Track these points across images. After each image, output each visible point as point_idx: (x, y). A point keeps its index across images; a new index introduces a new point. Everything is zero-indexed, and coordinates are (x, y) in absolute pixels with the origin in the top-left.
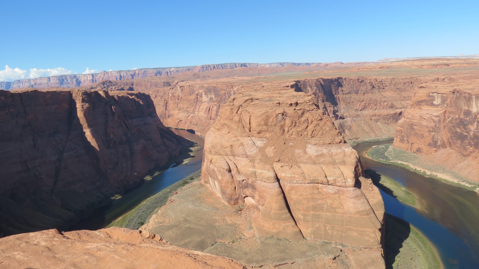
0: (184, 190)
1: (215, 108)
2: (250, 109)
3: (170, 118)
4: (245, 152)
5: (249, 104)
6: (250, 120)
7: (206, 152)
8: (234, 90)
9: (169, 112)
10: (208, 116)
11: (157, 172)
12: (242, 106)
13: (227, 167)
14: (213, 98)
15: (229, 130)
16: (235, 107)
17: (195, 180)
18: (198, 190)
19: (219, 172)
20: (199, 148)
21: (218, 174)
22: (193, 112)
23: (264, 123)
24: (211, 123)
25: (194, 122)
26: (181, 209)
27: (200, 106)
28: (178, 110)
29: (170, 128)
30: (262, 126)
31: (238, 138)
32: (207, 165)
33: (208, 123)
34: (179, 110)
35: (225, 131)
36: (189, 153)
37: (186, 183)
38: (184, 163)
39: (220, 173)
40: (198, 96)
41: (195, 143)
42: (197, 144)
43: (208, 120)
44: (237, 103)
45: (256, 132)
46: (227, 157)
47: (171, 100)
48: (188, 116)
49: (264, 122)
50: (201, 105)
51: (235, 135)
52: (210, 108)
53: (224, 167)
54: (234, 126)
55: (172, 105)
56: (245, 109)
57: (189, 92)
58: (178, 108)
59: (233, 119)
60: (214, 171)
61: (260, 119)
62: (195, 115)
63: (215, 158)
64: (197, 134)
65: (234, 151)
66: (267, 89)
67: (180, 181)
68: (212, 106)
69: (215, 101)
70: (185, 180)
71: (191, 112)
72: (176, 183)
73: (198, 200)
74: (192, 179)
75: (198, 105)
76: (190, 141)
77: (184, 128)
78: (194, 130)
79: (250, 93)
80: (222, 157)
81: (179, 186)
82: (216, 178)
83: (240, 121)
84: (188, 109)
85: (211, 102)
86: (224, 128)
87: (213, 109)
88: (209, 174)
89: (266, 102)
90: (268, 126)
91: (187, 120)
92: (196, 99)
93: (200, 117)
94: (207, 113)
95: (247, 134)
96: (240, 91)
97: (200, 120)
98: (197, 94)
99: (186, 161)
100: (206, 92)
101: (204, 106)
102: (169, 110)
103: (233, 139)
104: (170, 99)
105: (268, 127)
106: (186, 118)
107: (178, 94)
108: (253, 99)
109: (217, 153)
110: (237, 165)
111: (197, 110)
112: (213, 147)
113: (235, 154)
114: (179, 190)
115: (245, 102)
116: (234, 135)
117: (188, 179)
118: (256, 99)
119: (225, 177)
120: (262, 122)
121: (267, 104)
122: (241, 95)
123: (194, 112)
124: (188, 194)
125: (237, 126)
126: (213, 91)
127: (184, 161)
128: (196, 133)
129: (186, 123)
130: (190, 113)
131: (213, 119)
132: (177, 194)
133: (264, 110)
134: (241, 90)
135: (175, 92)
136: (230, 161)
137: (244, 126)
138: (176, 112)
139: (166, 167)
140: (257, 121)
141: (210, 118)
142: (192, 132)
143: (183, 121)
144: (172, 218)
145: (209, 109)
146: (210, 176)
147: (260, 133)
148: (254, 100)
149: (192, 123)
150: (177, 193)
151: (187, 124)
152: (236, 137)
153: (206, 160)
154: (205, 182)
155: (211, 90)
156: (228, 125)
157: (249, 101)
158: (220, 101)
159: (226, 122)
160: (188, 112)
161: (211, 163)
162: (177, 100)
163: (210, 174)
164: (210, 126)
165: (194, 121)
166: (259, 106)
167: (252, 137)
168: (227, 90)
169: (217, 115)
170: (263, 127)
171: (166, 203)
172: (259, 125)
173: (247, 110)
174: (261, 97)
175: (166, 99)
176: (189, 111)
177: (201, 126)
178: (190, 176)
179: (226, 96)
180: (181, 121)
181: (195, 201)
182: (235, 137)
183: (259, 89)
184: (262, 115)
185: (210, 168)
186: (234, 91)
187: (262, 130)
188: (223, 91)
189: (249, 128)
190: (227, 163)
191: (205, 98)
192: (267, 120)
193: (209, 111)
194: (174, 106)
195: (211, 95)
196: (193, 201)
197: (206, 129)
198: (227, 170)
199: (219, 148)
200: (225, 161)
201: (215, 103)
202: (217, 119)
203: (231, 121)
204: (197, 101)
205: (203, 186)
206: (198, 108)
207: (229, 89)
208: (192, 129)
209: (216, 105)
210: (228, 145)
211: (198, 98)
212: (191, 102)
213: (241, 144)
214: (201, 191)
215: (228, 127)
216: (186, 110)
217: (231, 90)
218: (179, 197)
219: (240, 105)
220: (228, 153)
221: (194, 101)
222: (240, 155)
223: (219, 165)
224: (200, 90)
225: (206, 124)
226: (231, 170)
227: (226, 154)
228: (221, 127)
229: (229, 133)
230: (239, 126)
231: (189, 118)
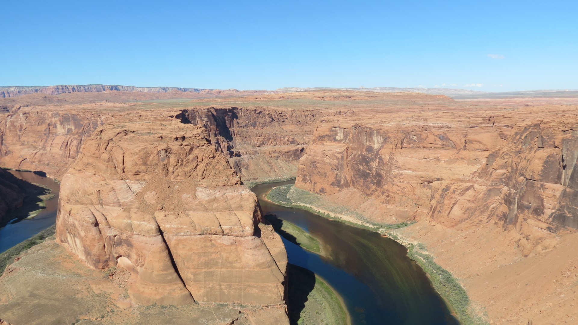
0: (30, 254)
1: (75, 143)
2: (124, 144)
3: (7, 155)
4: (116, 199)
5: (122, 138)
6: (123, 158)
7: (62, 201)
8: (102, 120)
9: (7, 148)
10: (65, 152)
12: (113, 140)
13: (92, 220)
14: (71, 129)
15: (95, 171)
16: (103, 141)
17: (47, 239)
18: (52, 252)
19: (82, 227)
20: (53, 195)
21: (80, 229)
22: (42, 148)
23: (142, 162)
24: (70, 162)
26: (26, 280)
27: (53, 140)
28: (20, 145)
29: (8, 169)
30: (140, 165)
31: (108, 181)
32: (64, 218)
33: (65, 162)
34: (23, 144)
35: (89, 172)
36: (38, 203)
37: (32, 244)
38: (30, 217)
39: (83, 228)
40: (50, 126)
41: (47, 189)
42: (49, 190)
43: (65, 159)
44: (105, 136)
45: (132, 174)
46: (93, 206)
47: (10, 131)
48: (36, 153)
49: (143, 161)
50: (55, 139)
51: (103, 177)
52: (68, 143)
53: (88, 219)
54: (102, 166)
55: (11, 138)
56: (117, 144)
57: (37, 121)
58: (20, 143)
59: (100, 157)
60: (74, 225)
61: (137, 156)
62: (46, 152)
63: (75, 208)
65: (102, 198)
66: (145, 119)
67: (24, 241)
68: (70, 140)
69: (75, 133)
70: (32, 240)
71: (41, 147)
72: (18, 245)
73: (51, 265)
74: (42, 238)
75: (50, 139)
76: (39, 187)
77: (29, 169)
78: (44, 172)
79: (124, 123)
80: (86, 207)
81: (23, 248)
82: (78, 235)
83: (110, 159)
84: (35, 144)
85: (70, 135)
86: (89, 169)
87: (72, 144)
88: (67, 230)
89: (144, 135)
90: (147, 165)
91: (34, 159)
92: (48, 130)
93: (54, 155)
94: (64, 150)
95: (119, 176)
96: (109, 121)
97: (53, 159)
98: (48, 123)
99: (33, 214)
100: (63, 121)
101: (59, 140)
102: (7, 144)
103: (101, 183)
104: (7, 130)
105: (148, 167)
106: (33, 155)
107: (21, 123)
108: (127, 132)
109: (77, 202)
110: (106, 216)
111: (49, 145)
112: (73, 194)
113: (104, 202)
114: (22, 255)
115: (117, 135)
116: (102, 177)
117: (36, 239)
118: (131, 132)
119: (89, 232)
120: (140, 161)
121: (146, 138)
122: (111, 126)
123: (44, 147)
124: (36, 258)
125: (106, 166)
126: (72, 120)
127: (29, 214)
128: (48, 176)
129: (32, 163)
130: (38, 149)
131: (73, 157)
132: (20, 260)
133: (142, 146)
134: (111, 119)
135: (15, 120)
136: (97, 212)
137: (116, 166)
138: (18, 147)
139: (3, 224)
140: (133, 159)
142: (42, 174)
143: (28, 160)
144: (12, 294)
145: (66, 143)
146: (69, 232)
147: (136, 174)
148: (129, 133)
149: (41, 163)
150: (19, 259)
151: (34, 164)
152: (105, 180)
153: (62, 212)
154: (62, 241)
155: (69, 118)
156: (94, 164)
157: (122, 134)
158: (82, 134)
159: (91, 161)
160: (35, 147)
161: (70, 215)
162: (18, 132)
163: (69, 230)
164: (68, 166)
165: (45, 160)
166: (135, 140)
167: (127, 179)
168: (92, 120)
169: (78, 152)
170: (141, 167)
171: (2, 274)
172: (136, 164)
173: (119, 145)
174: (138, 130)
175: (2, 130)
176: (38, 147)
177: (54, 166)
178: (40, 234)
179: (90, 127)
180: (24, 159)
181: (47, 267)
182: (103, 180)
183: (134, 119)
184: (139, 152)
185: (68, 222)
186: (102, 121)
187: (140, 170)
188: (86, 121)
189: (122, 168)
190: (93, 214)
191: (60, 129)
192: (146, 157)
193: (66, 147)
194: (15, 139)
195: (69, 125)
196: (43, 268)
197: (62, 170)
198: (92, 224)
199: (82, 195)
200: (90, 212)
201: (75, 137)
202: (78, 157)
203: (97, 159)
204: (49, 133)
205: (59, 246)
206: (51, 142)
207: (95, 118)
208: (42, 170)
209: (76, 139)
210: (93, 191)
211: (50, 129)
212: (40, 134)
213: (112, 189)
214: (55, 253)
215: (94, 167)
216: (32, 145)
217: (97, 120)
218: (23, 264)
219: (110, 138)
220: (94, 201)
221: (44, 133)
222: (111, 204)
223: (81, 217)
224: (53, 118)
225: (62, 164)
226: (98, 222)
227: (92, 203)
228: (84, 167)
229: (95, 176)
230: (109, 166)
231: (37, 155)
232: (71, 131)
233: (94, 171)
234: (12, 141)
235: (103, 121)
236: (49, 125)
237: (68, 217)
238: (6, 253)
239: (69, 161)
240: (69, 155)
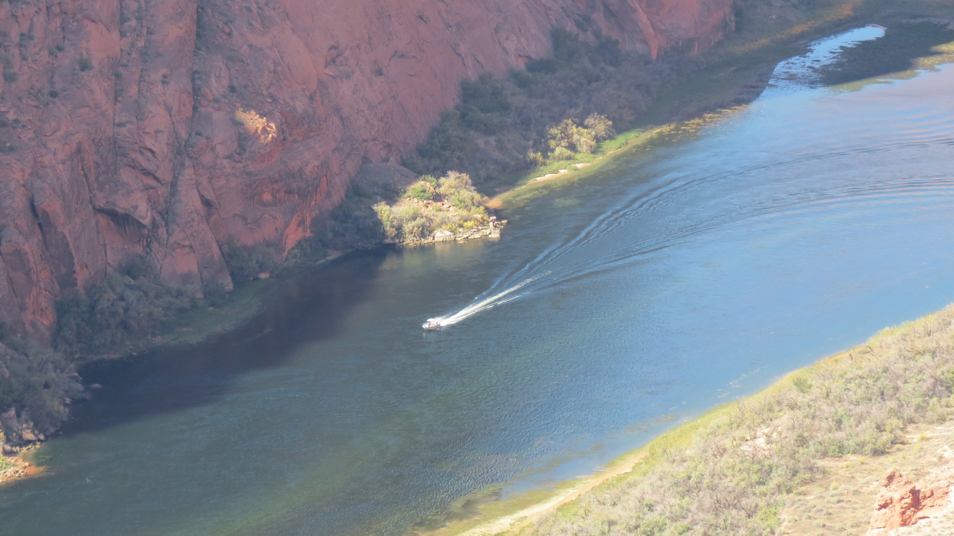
11: (583, 138)
72: (886, 347)
150: (916, 500)
238: (769, 411)
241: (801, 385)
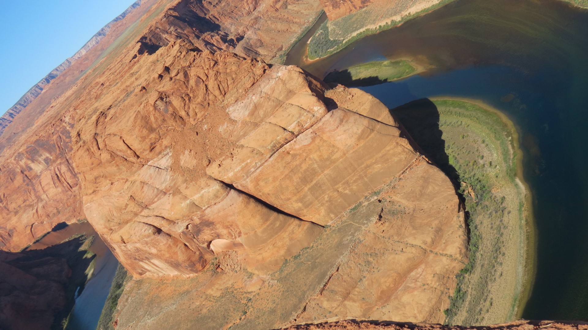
0: (122, 310)
1: (64, 168)
2: (112, 128)
3: (13, 236)
4: (156, 190)
5: (105, 124)
6: (124, 143)
7: (105, 236)
8: (68, 122)
9: (5, 228)
10: (63, 186)
11: (64, 321)
12: (98, 134)
13: (151, 230)
14: (47, 157)
15: (110, 180)
16: (89, 143)
17: (124, 283)
18: (140, 291)
19: (147, 245)
20: (91, 238)
21: (147, 248)
22: (38, 201)
23: (147, 132)
24: (77, 192)
25: (52, 211)
27: (40, 183)
28: (15, 215)
29: (27, 248)
30: (148, 136)
31: (131, 179)
32: (122, 251)
33: (73, 196)
34: (16, 213)
35: (105, 185)
36: (84, 257)
37: (115, 299)
38: (89, 276)
39: (149, 245)
40: (25, 173)
41: (80, 237)
42: (82, 236)
43: (70, 193)
44: (87, 136)
45: (148, 152)
46: (139, 216)
48: (37, 211)
49: (147, 129)
50: (41, 181)
51: (123, 179)
52: (57, 174)
53: (147, 232)
54: (112, 169)
57: (8, 179)
58: (13, 213)
59: (101, 162)
60: (138, 250)
61: (137, 129)
62: (45, 201)
63: (124, 232)
64: (70, 223)
65: (141, 201)
66: (111, 84)
67: (106, 303)
68: (56, 169)
69: (55, 159)
70: (112, 296)
71: (36, 201)
72: (103, 311)
73: (152, 304)
74: (119, 286)
75: (36, 186)
76: (72, 240)
77: (45, 232)
78: (62, 222)
79: (93, 107)
80: (133, 222)
81: (111, 310)
82: (150, 256)
83: (113, 155)
84: (27, 203)
85: (52, 165)
86: (101, 183)
87: (62, 172)
88: (135, 259)
89: (124, 101)
90: (155, 130)
91: (40, 218)
92: (26, 178)
93: (55, 198)
94: (60, 184)
95: (137, 165)
96: (77, 117)
97: (58, 202)
98: (20, 171)
99: (90, 271)
100: (31, 157)
101: (46, 179)
103: (126, 187)
105: (157, 131)
106: (36, 216)
108: (104, 113)
109: (122, 224)
110: (161, 215)
111: (42, 192)
112: (109, 221)
113: (146, 203)
114: (116, 316)
115: (97, 125)
116: (122, 181)
117: (114, 292)
118: (108, 109)
119: (159, 244)
120: (144, 132)
121: (129, 103)
122: (83, 121)
123: (39, 199)
124: (132, 309)
125: (115, 166)
126: (40, 149)
127: (86, 274)
128: (68, 223)
129: (42, 223)
130: (35, 205)
131: (75, 184)
132: (119, 323)
133: (131, 114)
134: (77, 113)
136: (149, 218)
137: (125, 157)
138: (14, 220)
139: (71, 302)
140: (135, 136)
141: (69, 187)
142: (61, 226)
143: (36, 223)
145: (56, 176)
146: (139, 260)
147: (153, 148)
148: (108, 113)
149: (51, 215)
150: (116, 322)
151: (45, 222)
152: (127, 180)
153: (114, 246)
154: (141, 274)
155: (36, 149)
156: (102, 174)
157: (102, 119)
158: (62, 154)
159: (96, 173)
160: (30, 206)
161: (124, 243)
163: (138, 258)
164: (78, 197)
166: (120, 114)
167: (148, 161)
168: (58, 131)
169: (75, 175)
170: (150, 137)
172: (143, 138)
173: (109, 133)
174: (113, 101)
176: (33, 203)
177: (66, 209)
178: (113, 284)
179: (64, 140)
180: (32, 226)
181: (150, 308)
182: (125, 183)
183: (99, 93)
184: (135, 123)
185: (130, 251)
186: (69, 124)
187: (153, 141)
188: (54, 137)
189: (133, 154)
190: (147, 224)
191: (37, 168)
192: (147, 123)
193: (59, 180)
194: (4, 214)
195: (41, 155)
196: (147, 313)
197: (77, 206)
198: (154, 233)
199: (119, 215)
200: (142, 224)
201: (58, 162)
202: (80, 180)
203: (100, 166)
204: (31, 180)
205: (142, 281)
206: (40, 188)
207: (59, 126)
208: (58, 223)
209: (60, 164)
210: (126, 201)
211: (28, 175)
212: (23, 189)
213: (142, 184)
214: (145, 290)
215: (105, 177)
216: (25, 205)
217: (64, 126)
218: (124, 324)
219: (93, 134)
220: (135, 210)
221: (26, 185)
222: (154, 199)
223: (138, 236)
224: (20, 162)
225: (71, 200)
226: (159, 228)
227: (135, 214)
228: (95, 185)
229: (113, 185)
230: (117, 163)
231: (40, 212)
232: (49, 160)
233: (108, 181)
234: (3, 218)
235: (70, 122)
236: (22, 172)
237: (125, 246)
238: (100, 327)
239: (75, 191)
240: (70, 186)
241: (100, 322)
